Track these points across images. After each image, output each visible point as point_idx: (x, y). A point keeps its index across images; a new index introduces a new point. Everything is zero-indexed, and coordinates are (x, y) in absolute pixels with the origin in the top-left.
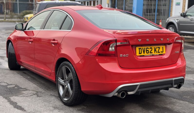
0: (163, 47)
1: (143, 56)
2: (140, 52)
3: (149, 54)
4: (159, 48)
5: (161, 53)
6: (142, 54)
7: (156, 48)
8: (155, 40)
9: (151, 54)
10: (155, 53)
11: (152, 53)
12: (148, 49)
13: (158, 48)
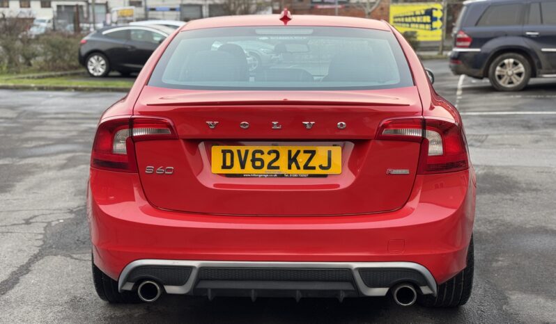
0: (330, 152)
1: (241, 176)
2: (228, 164)
3: (265, 170)
4: (313, 153)
5: (318, 171)
6: (237, 169)
7: (298, 152)
8: (278, 125)
9: (272, 171)
10: (290, 168)
11: (278, 168)
12: (262, 153)
13: (306, 152)
